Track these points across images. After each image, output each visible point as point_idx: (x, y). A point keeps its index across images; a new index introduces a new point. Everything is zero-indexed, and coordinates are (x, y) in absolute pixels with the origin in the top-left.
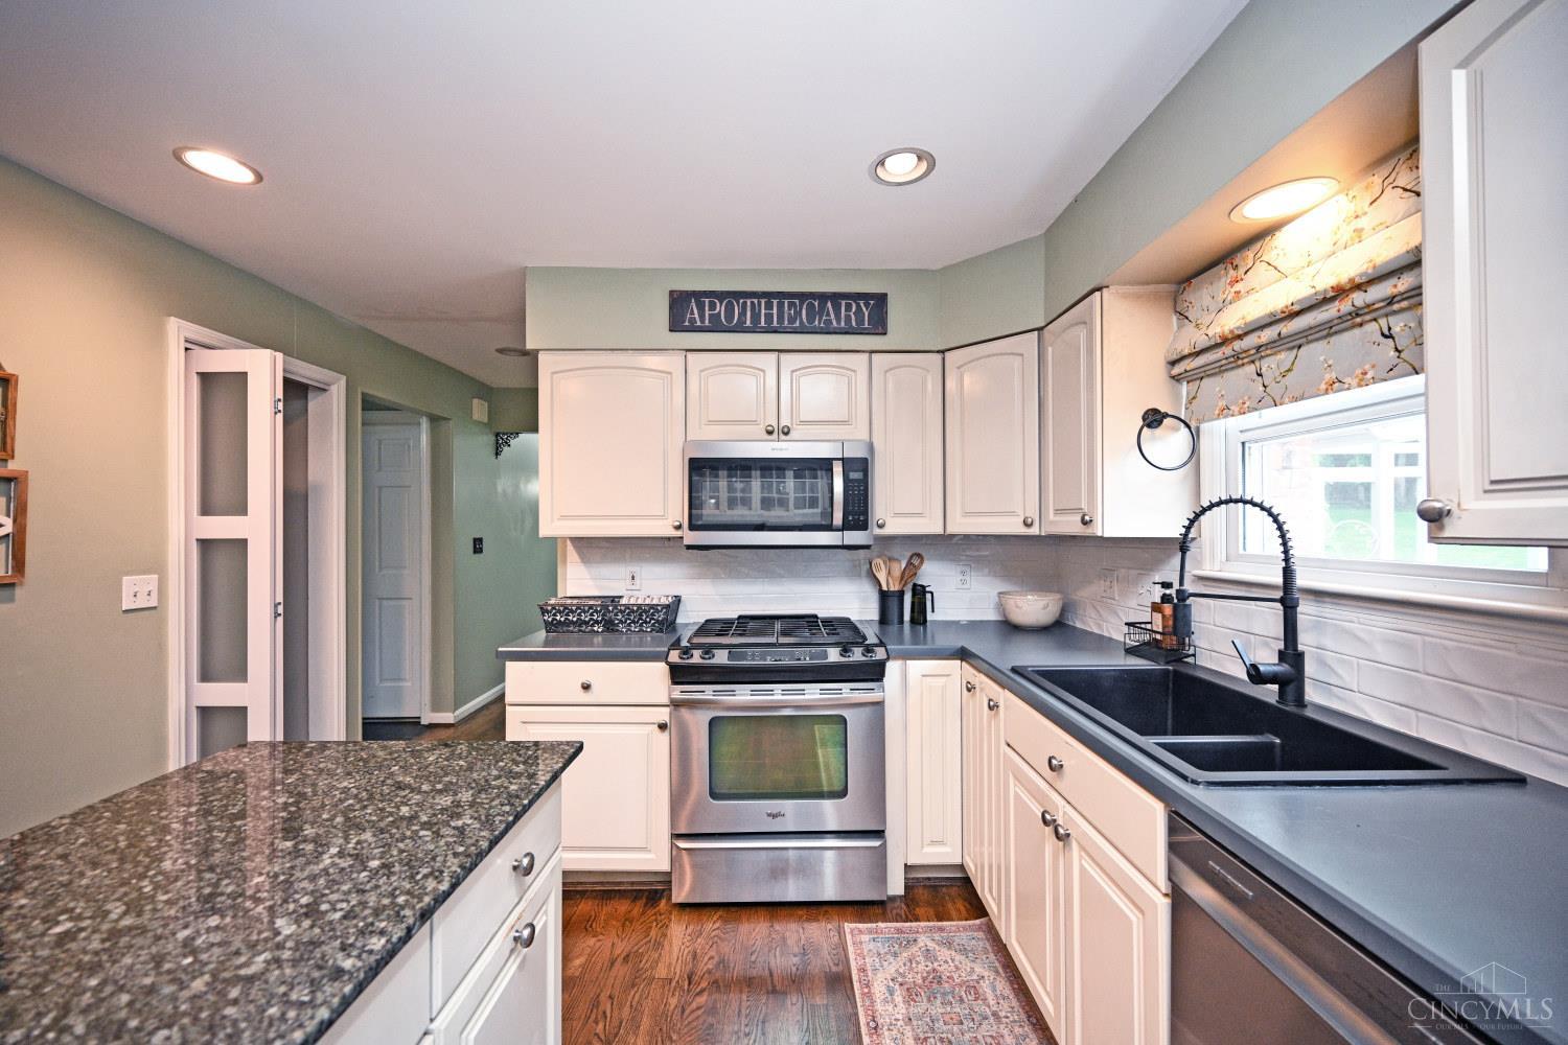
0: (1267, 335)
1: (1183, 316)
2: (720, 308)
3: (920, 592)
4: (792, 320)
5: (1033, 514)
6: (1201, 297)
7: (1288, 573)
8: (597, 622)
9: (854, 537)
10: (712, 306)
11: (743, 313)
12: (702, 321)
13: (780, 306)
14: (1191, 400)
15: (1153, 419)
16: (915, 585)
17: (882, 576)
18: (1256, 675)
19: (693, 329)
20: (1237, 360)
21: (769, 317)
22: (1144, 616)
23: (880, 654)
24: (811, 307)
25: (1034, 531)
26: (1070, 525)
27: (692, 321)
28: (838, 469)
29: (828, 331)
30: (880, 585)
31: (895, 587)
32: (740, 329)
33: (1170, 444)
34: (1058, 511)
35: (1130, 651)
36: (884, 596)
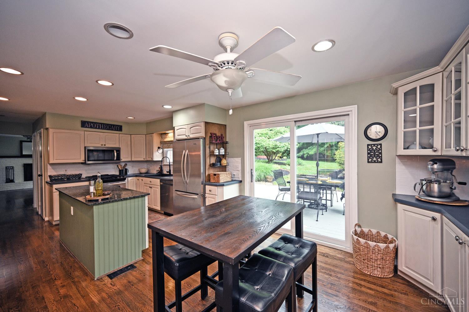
0: (168, 142)
1: (162, 137)
2: (92, 125)
3: (126, 170)
4: (106, 128)
5: (145, 157)
6: (163, 136)
7: (170, 163)
8: (65, 178)
9: (117, 161)
10: (90, 124)
11: (96, 126)
12: (88, 126)
13: (104, 125)
14: (162, 146)
15: (159, 148)
16: (125, 169)
17: (120, 167)
18: (167, 172)
19: (86, 127)
20: (166, 143)
21: (102, 127)
22: (158, 170)
23: (125, 177)
24: (109, 126)
25: (145, 160)
26: (150, 159)
27: (86, 126)
28: (115, 151)
29: (112, 130)
30: (119, 169)
31: (122, 169)
32: (96, 128)
33: (161, 151)
34: (148, 158)
35: (157, 173)
36: (120, 171)
